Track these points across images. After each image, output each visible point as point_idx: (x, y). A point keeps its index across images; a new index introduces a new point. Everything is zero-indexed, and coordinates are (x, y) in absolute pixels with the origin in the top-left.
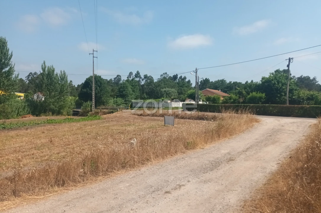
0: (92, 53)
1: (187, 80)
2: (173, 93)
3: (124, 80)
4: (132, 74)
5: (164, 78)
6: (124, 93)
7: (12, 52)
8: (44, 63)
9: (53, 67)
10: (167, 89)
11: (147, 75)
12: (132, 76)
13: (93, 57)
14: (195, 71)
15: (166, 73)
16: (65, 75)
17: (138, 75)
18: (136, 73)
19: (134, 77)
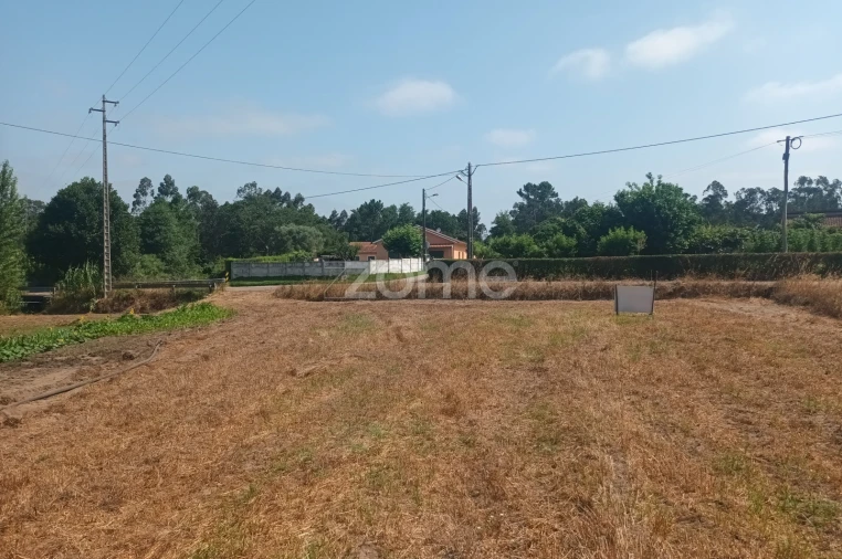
0: (100, 107)
2: (312, 238)
4: (150, 185)
5: (249, 197)
6: (157, 239)
10: (293, 227)
11: (196, 188)
12: (149, 191)
13: (105, 121)
14: (466, 172)
15: (254, 185)
17: (168, 186)
18: (163, 181)
19: (155, 195)
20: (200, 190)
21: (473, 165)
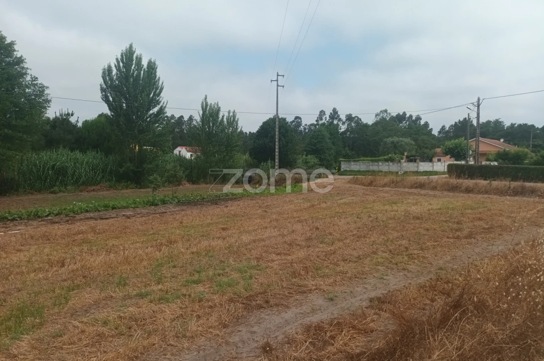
0: (275, 79)
1: (422, 122)
2: (406, 147)
3: (306, 125)
4: (324, 114)
5: (383, 119)
7: (162, 83)
8: (206, 98)
9: (218, 105)
10: (396, 139)
11: (351, 114)
12: (324, 118)
13: (278, 86)
15: (386, 111)
16: (234, 120)
17: (335, 114)
18: (332, 112)
19: (327, 120)
20: (353, 116)
21: (481, 98)
